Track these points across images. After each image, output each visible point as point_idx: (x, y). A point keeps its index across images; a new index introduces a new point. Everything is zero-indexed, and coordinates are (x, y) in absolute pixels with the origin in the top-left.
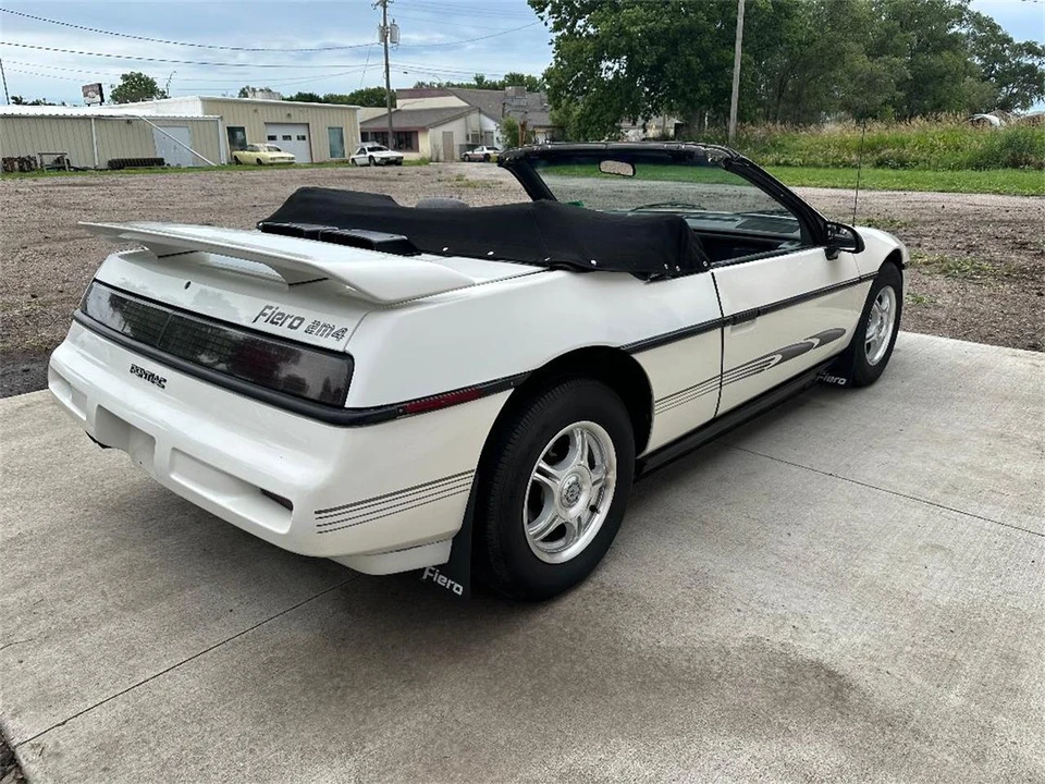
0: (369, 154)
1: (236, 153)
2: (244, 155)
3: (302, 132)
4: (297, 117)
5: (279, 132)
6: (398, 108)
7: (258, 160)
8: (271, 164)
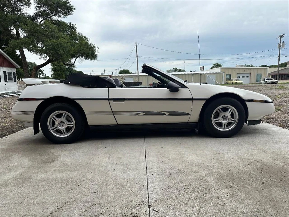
0: (266, 80)
1: (227, 81)
2: (229, 82)
3: (248, 75)
4: (247, 71)
5: (241, 76)
6: (287, 67)
7: (232, 83)
8: (235, 84)
